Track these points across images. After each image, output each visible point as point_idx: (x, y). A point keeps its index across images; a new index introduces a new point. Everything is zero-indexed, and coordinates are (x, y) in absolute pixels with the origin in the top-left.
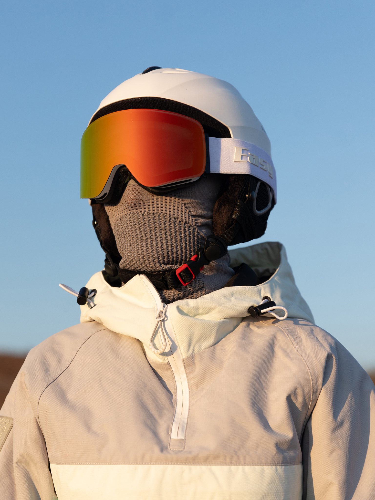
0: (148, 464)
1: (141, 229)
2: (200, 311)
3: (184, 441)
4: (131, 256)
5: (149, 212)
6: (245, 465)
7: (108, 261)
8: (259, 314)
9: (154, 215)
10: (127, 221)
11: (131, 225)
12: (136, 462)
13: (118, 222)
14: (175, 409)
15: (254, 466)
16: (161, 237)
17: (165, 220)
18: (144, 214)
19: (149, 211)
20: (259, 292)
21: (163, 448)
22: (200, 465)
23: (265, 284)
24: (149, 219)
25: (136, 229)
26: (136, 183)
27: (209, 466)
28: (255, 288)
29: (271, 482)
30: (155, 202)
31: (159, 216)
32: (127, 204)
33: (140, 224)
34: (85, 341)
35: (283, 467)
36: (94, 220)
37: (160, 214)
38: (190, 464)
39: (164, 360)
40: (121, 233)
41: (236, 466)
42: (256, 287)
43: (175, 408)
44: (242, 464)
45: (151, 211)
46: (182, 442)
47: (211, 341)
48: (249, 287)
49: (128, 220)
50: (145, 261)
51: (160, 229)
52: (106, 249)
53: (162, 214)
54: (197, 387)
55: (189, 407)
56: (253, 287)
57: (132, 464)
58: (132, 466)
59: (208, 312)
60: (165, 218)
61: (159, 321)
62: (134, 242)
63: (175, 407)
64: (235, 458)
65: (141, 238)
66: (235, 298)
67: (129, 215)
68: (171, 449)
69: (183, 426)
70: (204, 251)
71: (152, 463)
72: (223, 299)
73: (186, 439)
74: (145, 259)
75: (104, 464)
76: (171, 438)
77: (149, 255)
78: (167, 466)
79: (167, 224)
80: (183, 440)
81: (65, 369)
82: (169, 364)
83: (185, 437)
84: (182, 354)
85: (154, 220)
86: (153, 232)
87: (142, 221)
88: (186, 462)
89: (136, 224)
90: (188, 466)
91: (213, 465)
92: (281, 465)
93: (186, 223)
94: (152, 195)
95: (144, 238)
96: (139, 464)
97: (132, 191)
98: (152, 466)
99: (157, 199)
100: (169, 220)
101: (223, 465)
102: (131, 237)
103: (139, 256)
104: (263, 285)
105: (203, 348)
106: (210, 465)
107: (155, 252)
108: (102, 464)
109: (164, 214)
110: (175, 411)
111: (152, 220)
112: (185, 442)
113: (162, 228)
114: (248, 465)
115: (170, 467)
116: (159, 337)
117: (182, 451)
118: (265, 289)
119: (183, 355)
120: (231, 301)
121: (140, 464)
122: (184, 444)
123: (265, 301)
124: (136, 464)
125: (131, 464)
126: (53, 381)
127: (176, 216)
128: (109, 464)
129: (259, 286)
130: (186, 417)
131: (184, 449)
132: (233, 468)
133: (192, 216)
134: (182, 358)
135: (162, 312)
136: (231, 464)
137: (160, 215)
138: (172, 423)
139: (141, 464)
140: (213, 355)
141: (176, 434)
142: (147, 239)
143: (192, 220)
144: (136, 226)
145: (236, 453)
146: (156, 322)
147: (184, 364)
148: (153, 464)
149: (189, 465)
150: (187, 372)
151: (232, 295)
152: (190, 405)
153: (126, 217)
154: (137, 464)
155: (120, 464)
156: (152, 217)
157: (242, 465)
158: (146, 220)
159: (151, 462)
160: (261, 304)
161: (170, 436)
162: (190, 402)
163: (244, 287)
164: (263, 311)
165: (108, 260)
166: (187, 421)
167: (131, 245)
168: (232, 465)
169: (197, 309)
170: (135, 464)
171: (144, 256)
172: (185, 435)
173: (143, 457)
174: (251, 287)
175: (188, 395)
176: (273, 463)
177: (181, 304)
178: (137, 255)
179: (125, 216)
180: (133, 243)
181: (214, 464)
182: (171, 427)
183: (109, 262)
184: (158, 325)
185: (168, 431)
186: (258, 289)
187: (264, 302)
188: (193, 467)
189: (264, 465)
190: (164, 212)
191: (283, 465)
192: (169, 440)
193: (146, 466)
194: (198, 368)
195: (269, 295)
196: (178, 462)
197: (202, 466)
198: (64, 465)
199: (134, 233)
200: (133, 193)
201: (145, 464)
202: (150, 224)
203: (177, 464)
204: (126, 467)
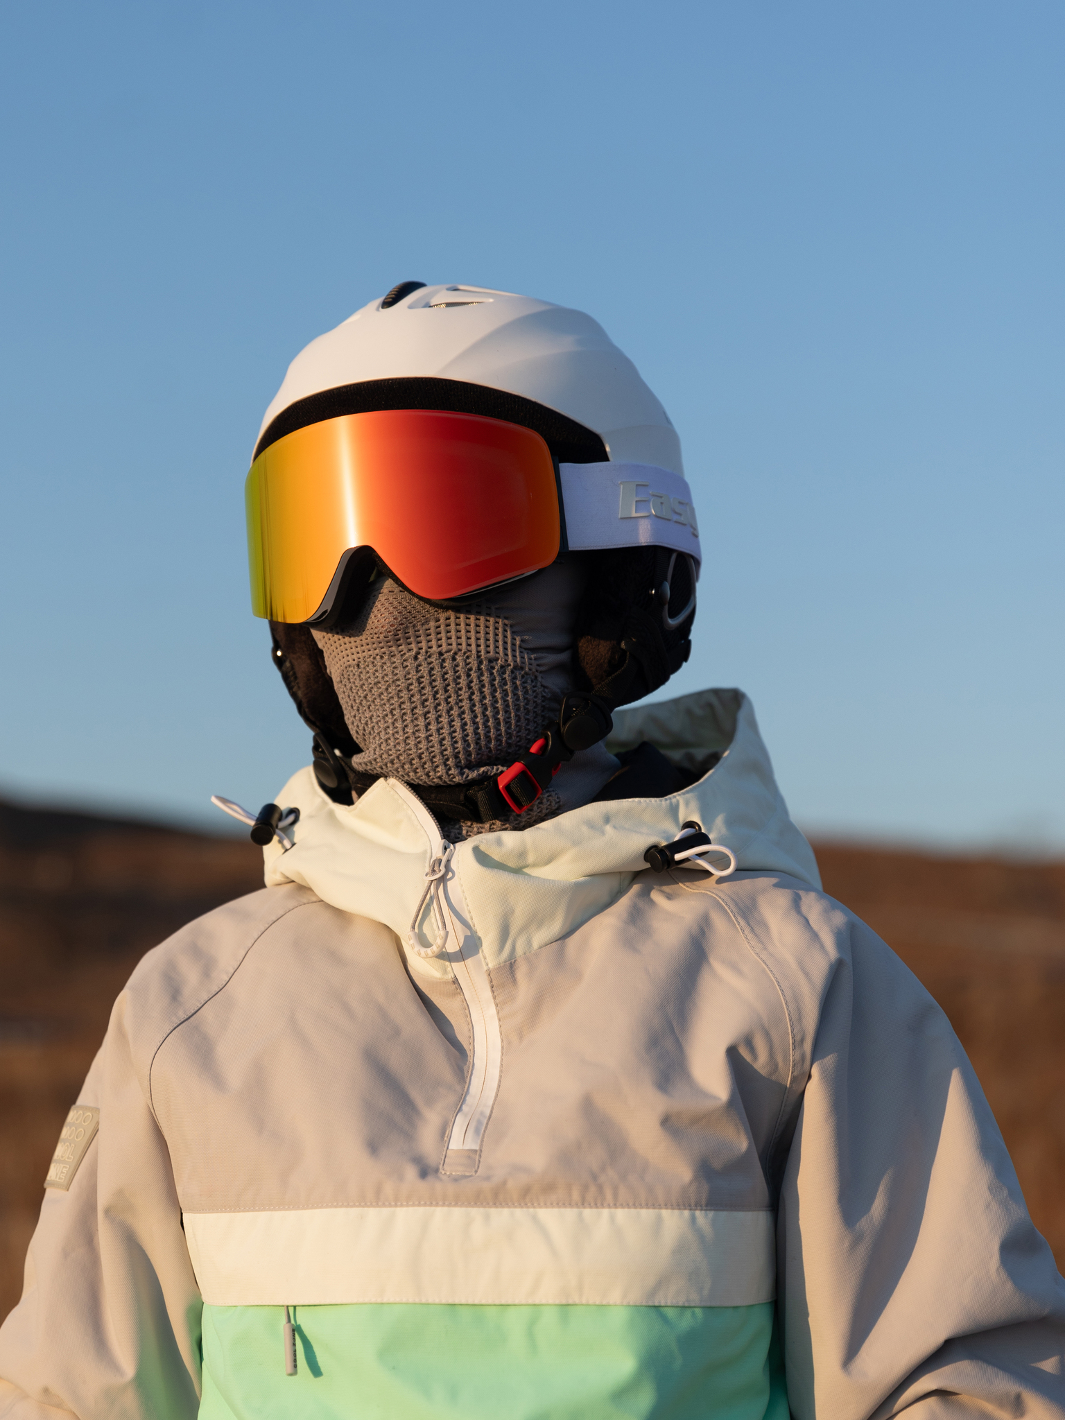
0: (390, 1206)
1: (412, 690)
2: (531, 858)
3: (478, 1153)
4: (390, 752)
5: (429, 650)
6: (616, 1206)
7: (320, 750)
8: (670, 863)
9: (442, 657)
10: (377, 671)
11: (387, 681)
12: (363, 1201)
13: (352, 671)
14: (466, 1087)
15: (638, 1210)
16: (461, 707)
17: (468, 667)
18: (419, 656)
19: (430, 648)
20: (674, 810)
21: (425, 1171)
22: (509, 1207)
23: (687, 792)
24: (431, 666)
25: (400, 691)
26: (396, 585)
27: (531, 1210)
28: (663, 803)
29: (680, 1249)
30: (443, 627)
31: (454, 659)
32: (376, 634)
33: (409, 679)
34: (267, 926)
35: (711, 1214)
36: (276, 647)
37: (456, 653)
38: (488, 1205)
39: (445, 972)
40: (360, 697)
41: (594, 1210)
42: (666, 800)
43: (467, 1084)
44: (609, 1205)
45: (435, 648)
46: (473, 1157)
47: (555, 926)
48: (647, 800)
49: (379, 668)
50: (425, 763)
51: (457, 689)
52: (313, 719)
53: (461, 653)
54: (521, 1037)
55: (500, 1081)
56: (658, 799)
57: (354, 1206)
58: (354, 1211)
59: (549, 860)
60: (468, 661)
61: (432, 881)
62: (396, 720)
63: (467, 1082)
64: (593, 1189)
65: (412, 710)
66: (615, 827)
67: (382, 657)
68: (445, 1173)
69: (479, 1122)
70: (560, 730)
71: (399, 1204)
72: (584, 829)
73: (483, 1150)
74: (423, 760)
75: (294, 1209)
76: (450, 1148)
77: (433, 749)
78: (433, 1208)
79: (474, 675)
80: (476, 1151)
81: (218, 990)
82: (455, 981)
83: (481, 1145)
84: (485, 958)
85: (442, 667)
86: (441, 696)
87: (413, 672)
88: (478, 1200)
89: (398, 680)
90: (481, 1210)
91: (541, 1207)
92: (704, 1208)
93: (516, 667)
94: (436, 611)
95: (419, 711)
96: (368, 1206)
97: (387, 605)
98: (398, 1210)
99: (448, 618)
100: (476, 665)
101: (564, 1206)
102: (387, 707)
103: (410, 752)
104: (684, 794)
105: (536, 945)
106: (534, 1207)
107: (447, 742)
108: (289, 1209)
109: (465, 653)
110: (465, 1091)
111: (437, 668)
112: (480, 1156)
113: (461, 685)
114: (622, 1206)
115: (439, 1212)
116: (433, 920)
117: (471, 1176)
118: (687, 804)
119: (489, 960)
120: (603, 833)
121: (371, 1206)
122: (477, 1160)
123: (686, 832)
124: (363, 1207)
125: (352, 1207)
126: (186, 1017)
127: (492, 654)
128: (304, 1208)
129: (675, 797)
130: (491, 1103)
131: (476, 1172)
132: (588, 1213)
133: (527, 651)
134: (485, 968)
135: (440, 861)
136: (583, 1203)
137: (457, 657)
138: (455, 1114)
139: (374, 1207)
140: (560, 960)
141: (459, 1140)
142: (429, 712)
143: (530, 659)
144: (398, 683)
145: (595, 1177)
146: (426, 885)
147: (491, 982)
148: (402, 1205)
149: (485, 1207)
150: (497, 1000)
151: (607, 819)
152: (501, 1076)
153: (373, 663)
154: (366, 1206)
155: (327, 1207)
156: (437, 661)
157: (609, 1207)
158: (424, 670)
159: (397, 1202)
160: (676, 839)
161: (446, 1145)
162: (501, 1071)
163: (637, 799)
164: (678, 857)
165: (321, 747)
166: (492, 1112)
167: (388, 727)
168: (584, 1208)
169: (522, 854)
170: (360, 1206)
171: (423, 753)
172: (482, 1141)
173: (378, 1191)
174: (653, 800)
175: (500, 1054)
176: (683, 1203)
177: (484, 841)
178: (405, 751)
179: (371, 659)
180: (393, 724)
181: (542, 1204)
182: (451, 1125)
183: (323, 752)
184: (429, 888)
185: (444, 1133)
186: (671, 804)
187: (683, 835)
188: (493, 1211)
189: (661, 1208)
190: (464, 647)
191: (711, 1210)
192: (444, 1153)
193: (385, 1211)
194: (525, 990)
195: (696, 818)
196: (457, 1201)
197: (514, 1209)
198: (207, 1214)
199: (396, 699)
200: (391, 609)
201: (384, 1205)
202: (433, 678)
203: (456, 1205)
204: (341, 1211)
